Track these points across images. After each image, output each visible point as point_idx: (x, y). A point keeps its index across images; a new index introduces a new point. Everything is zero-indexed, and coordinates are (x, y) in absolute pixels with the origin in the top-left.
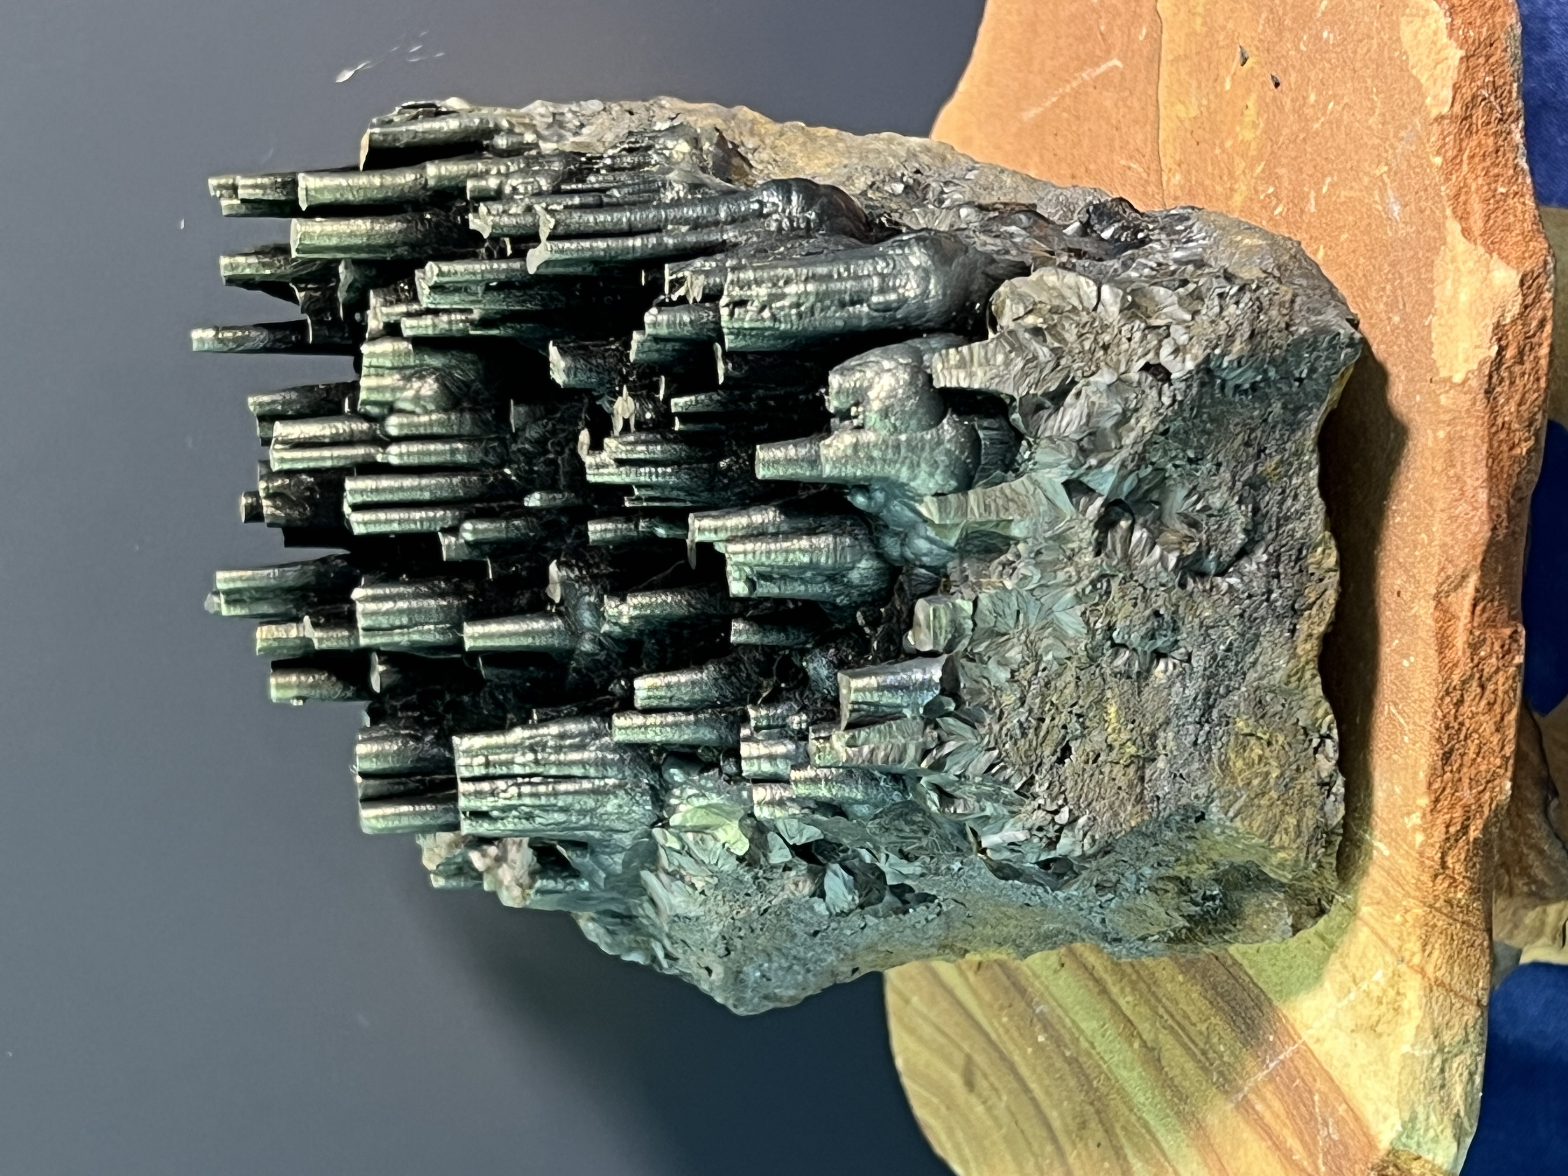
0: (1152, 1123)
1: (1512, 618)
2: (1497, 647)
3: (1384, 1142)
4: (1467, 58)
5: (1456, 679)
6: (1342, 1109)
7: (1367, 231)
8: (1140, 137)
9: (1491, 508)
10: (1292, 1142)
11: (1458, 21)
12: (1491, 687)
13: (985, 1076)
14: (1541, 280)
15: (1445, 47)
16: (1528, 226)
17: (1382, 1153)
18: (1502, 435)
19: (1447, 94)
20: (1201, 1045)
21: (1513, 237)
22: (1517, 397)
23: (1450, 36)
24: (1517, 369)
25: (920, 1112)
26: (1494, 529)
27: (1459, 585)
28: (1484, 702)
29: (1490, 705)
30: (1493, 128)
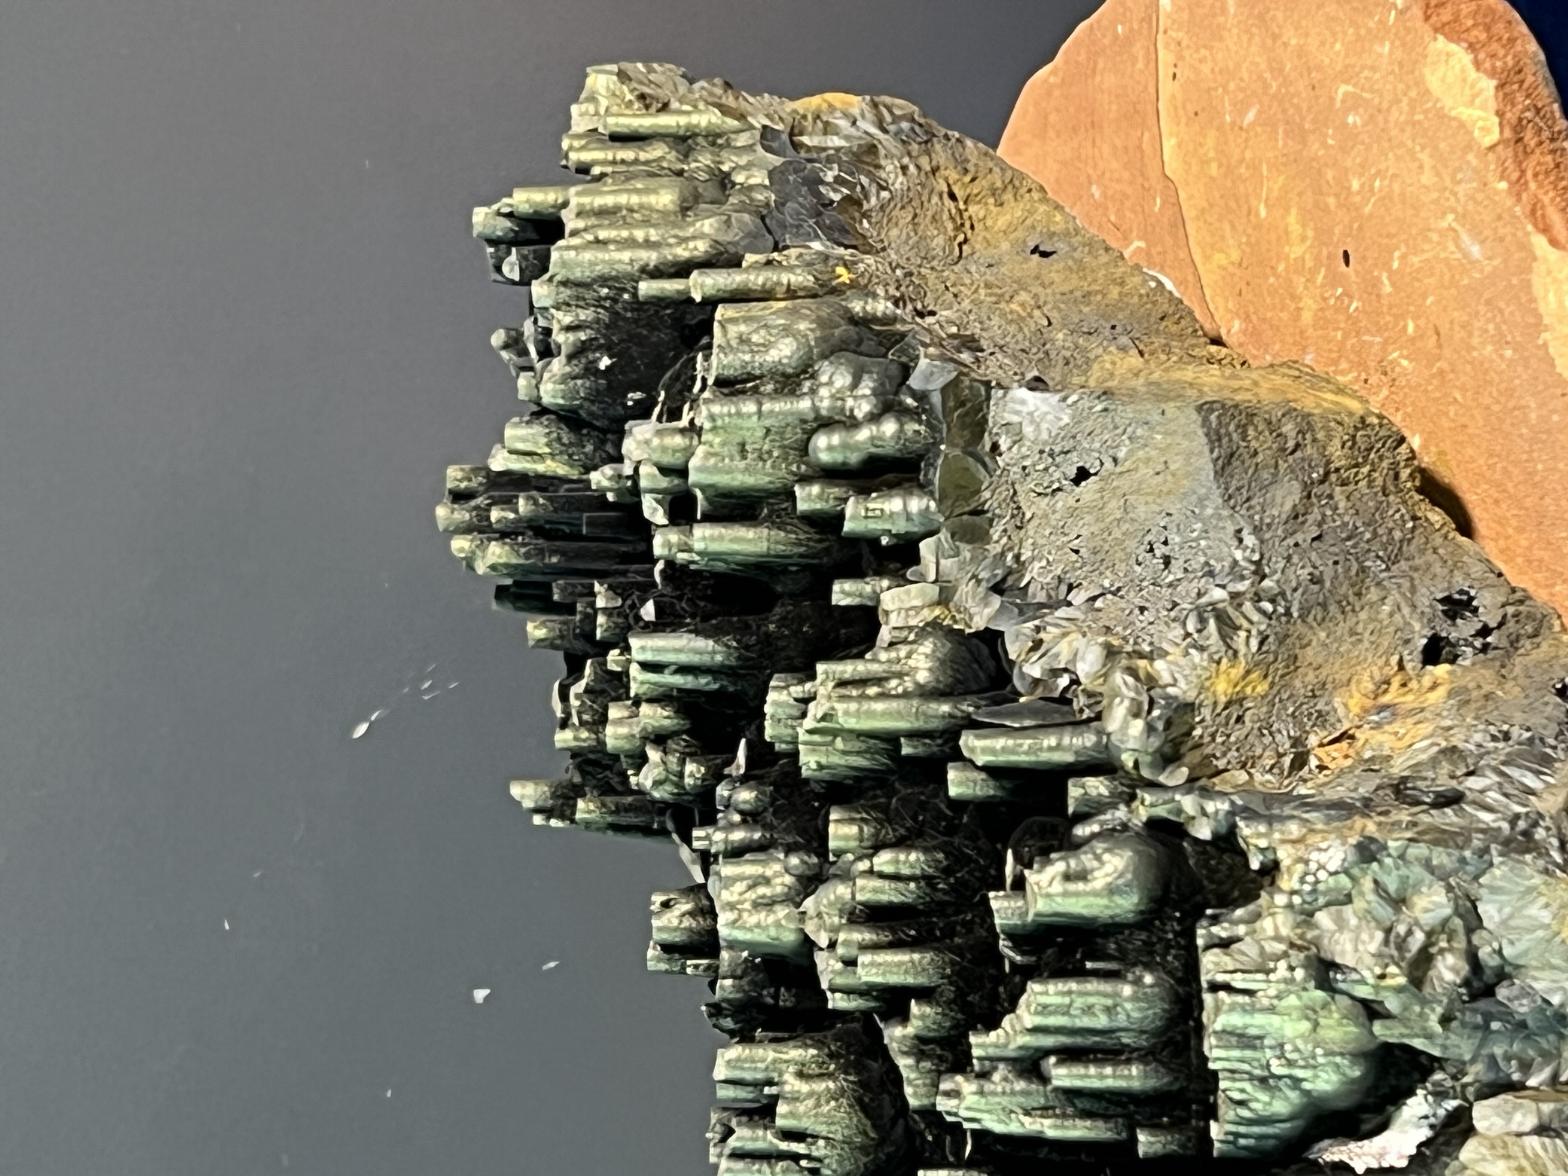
4: (1501, 86)
7: (1452, 286)
15: (1476, 81)
19: (1493, 123)
23: (1478, 70)
30: (1547, 146)
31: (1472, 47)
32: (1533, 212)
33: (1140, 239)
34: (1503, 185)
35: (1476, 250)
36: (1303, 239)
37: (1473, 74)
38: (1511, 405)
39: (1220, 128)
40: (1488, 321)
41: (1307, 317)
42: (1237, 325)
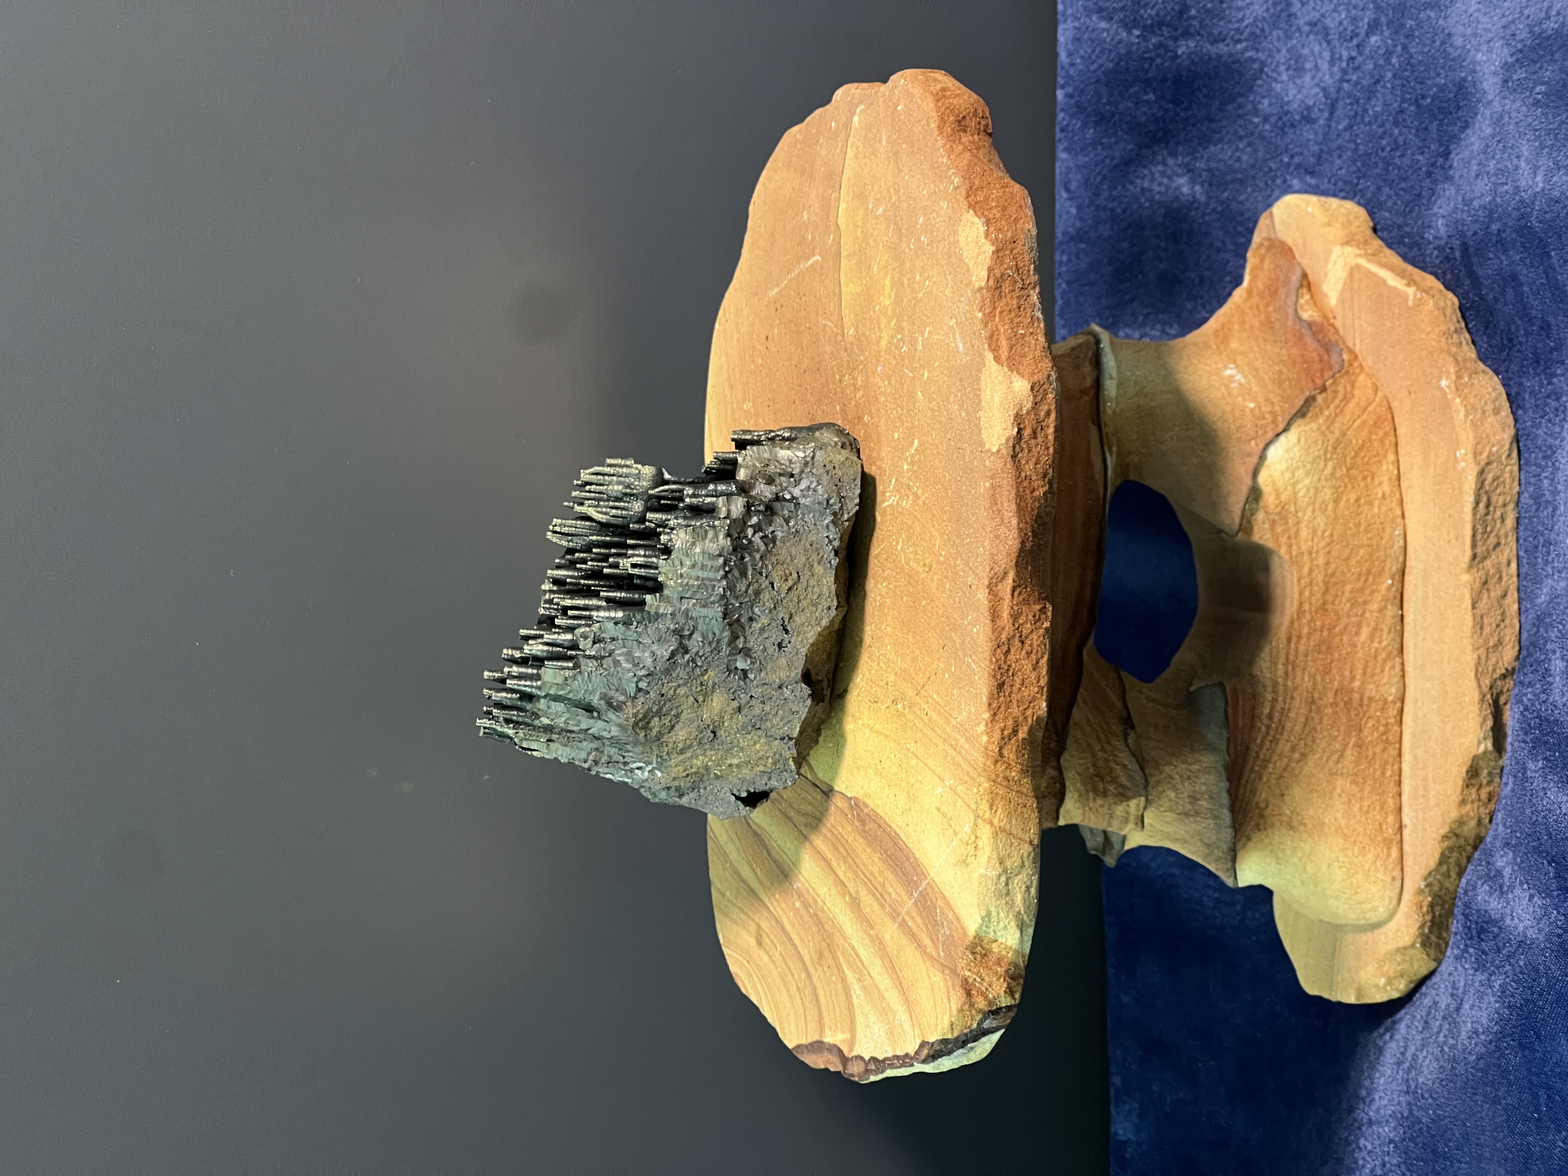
0: (856, 946)
1: (1040, 599)
2: (1030, 617)
3: (971, 932)
4: (997, 251)
5: (1004, 637)
6: (950, 915)
7: (947, 361)
8: (832, 305)
9: (1020, 530)
10: (927, 942)
11: (992, 229)
12: (1028, 642)
13: (768, 936)
14: (1046, 386)
15: (983, 244)
16: (1038, 353)
17: (971, 938)
18: (1026, 484)
19: (985, 274)
20: (880, 889)
21: (1028, 360)
22: (1034, 460)
23: (986, 238)
24: (1033, 442)
25: (733, 968)
26: (1023, 543)
27: (1003, 579)
28: (1024, 652)
29: (1029, 654)
30: (1017, 293)
31: (988, 223)
32: (991, 337)
33: (820, 255)
34: (980, 315)
35: (961, 346)
36: (890, 296)
37: (983, 240)
38: (959, 445)
39: (866, 209)
40: (959, 391)
41: (883, 343)
42: (852, 330)
